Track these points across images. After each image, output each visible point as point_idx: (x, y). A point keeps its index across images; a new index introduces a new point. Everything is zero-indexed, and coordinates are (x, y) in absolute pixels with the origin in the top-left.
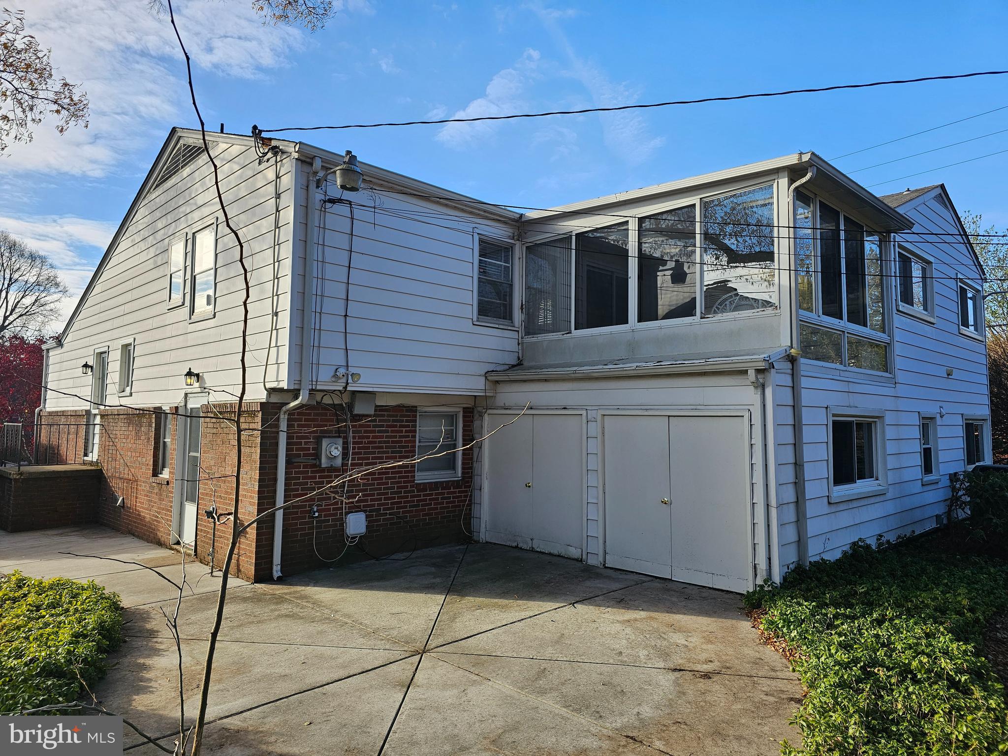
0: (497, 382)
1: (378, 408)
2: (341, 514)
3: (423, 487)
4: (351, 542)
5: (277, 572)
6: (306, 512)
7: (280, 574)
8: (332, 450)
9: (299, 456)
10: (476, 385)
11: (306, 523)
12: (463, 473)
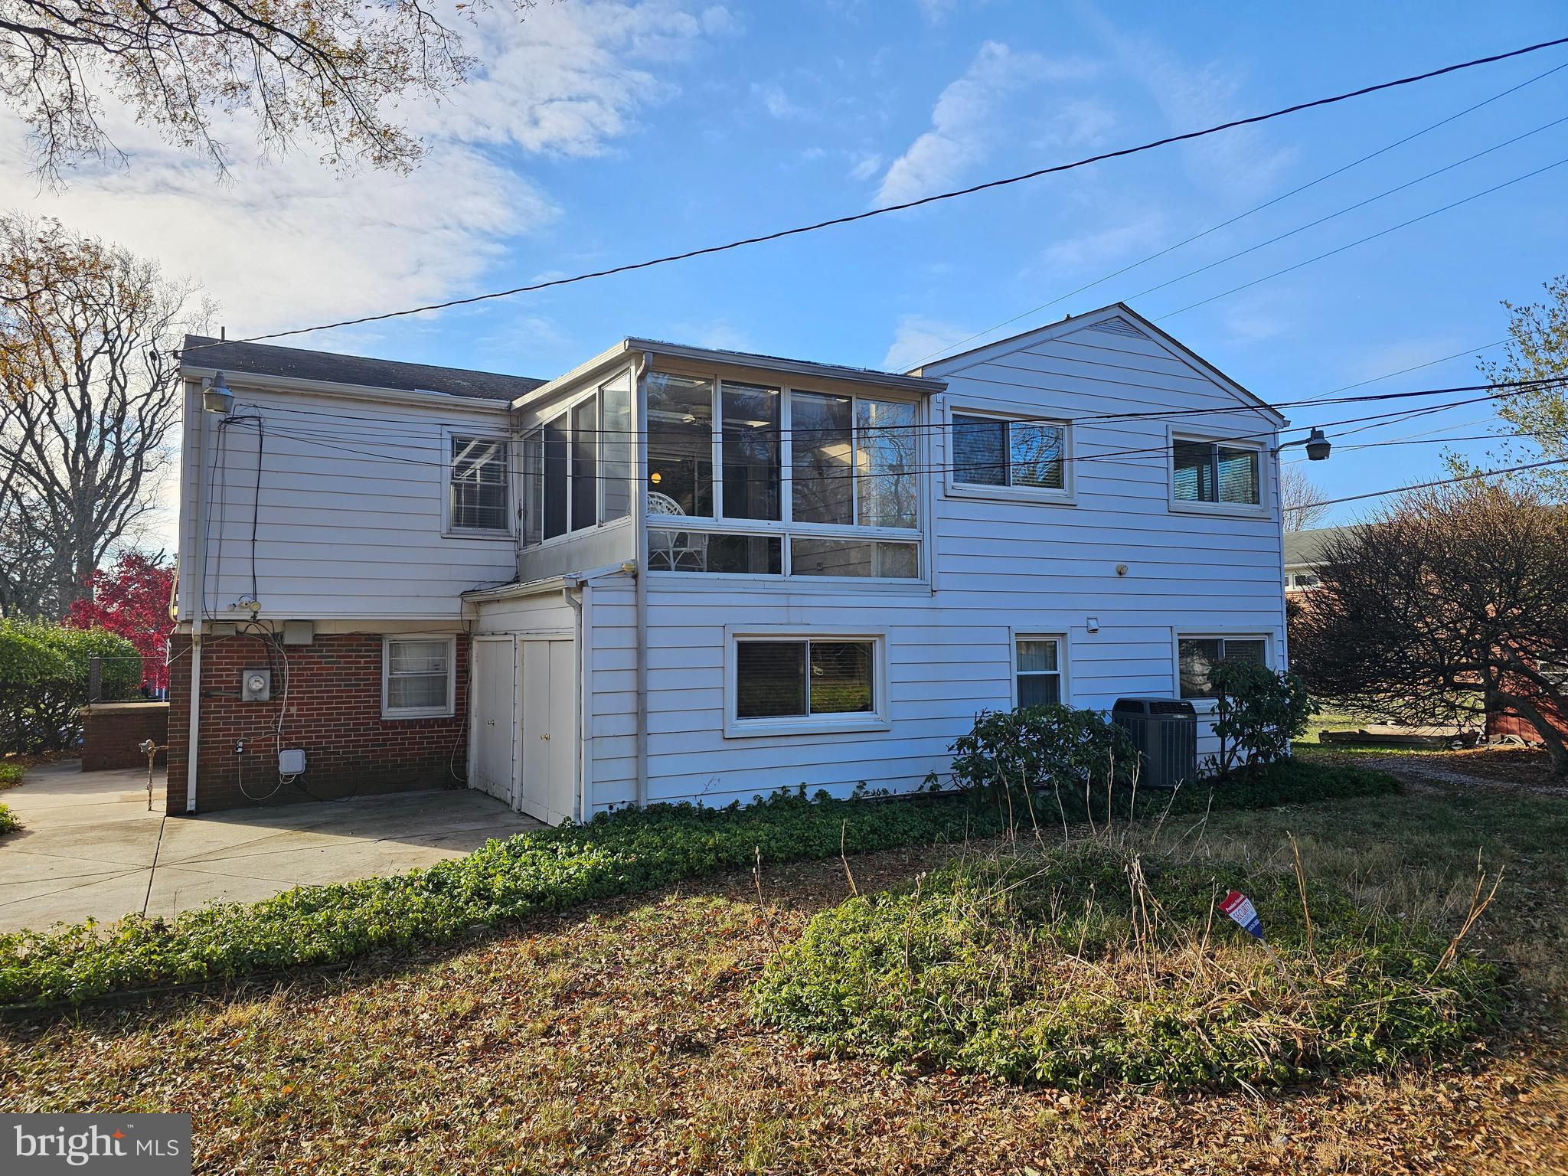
0: (479, 603)
1: (316, 637)
2: (276, 751)
3: (393, 724)
4: (285, 780)
5: (191, 805)
6: (230, 747)
7: (193, 808)
8: (256, 684)
9: (220, 689)
10: (451, 609)
11: (228, 759)
12: (456, 710)
